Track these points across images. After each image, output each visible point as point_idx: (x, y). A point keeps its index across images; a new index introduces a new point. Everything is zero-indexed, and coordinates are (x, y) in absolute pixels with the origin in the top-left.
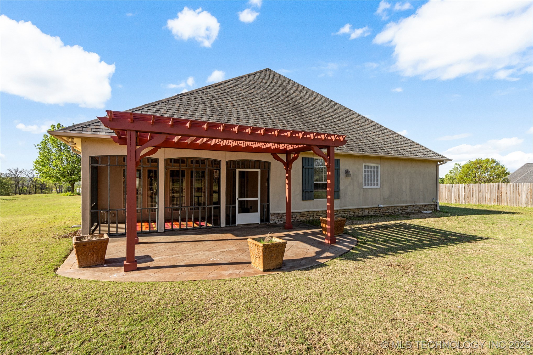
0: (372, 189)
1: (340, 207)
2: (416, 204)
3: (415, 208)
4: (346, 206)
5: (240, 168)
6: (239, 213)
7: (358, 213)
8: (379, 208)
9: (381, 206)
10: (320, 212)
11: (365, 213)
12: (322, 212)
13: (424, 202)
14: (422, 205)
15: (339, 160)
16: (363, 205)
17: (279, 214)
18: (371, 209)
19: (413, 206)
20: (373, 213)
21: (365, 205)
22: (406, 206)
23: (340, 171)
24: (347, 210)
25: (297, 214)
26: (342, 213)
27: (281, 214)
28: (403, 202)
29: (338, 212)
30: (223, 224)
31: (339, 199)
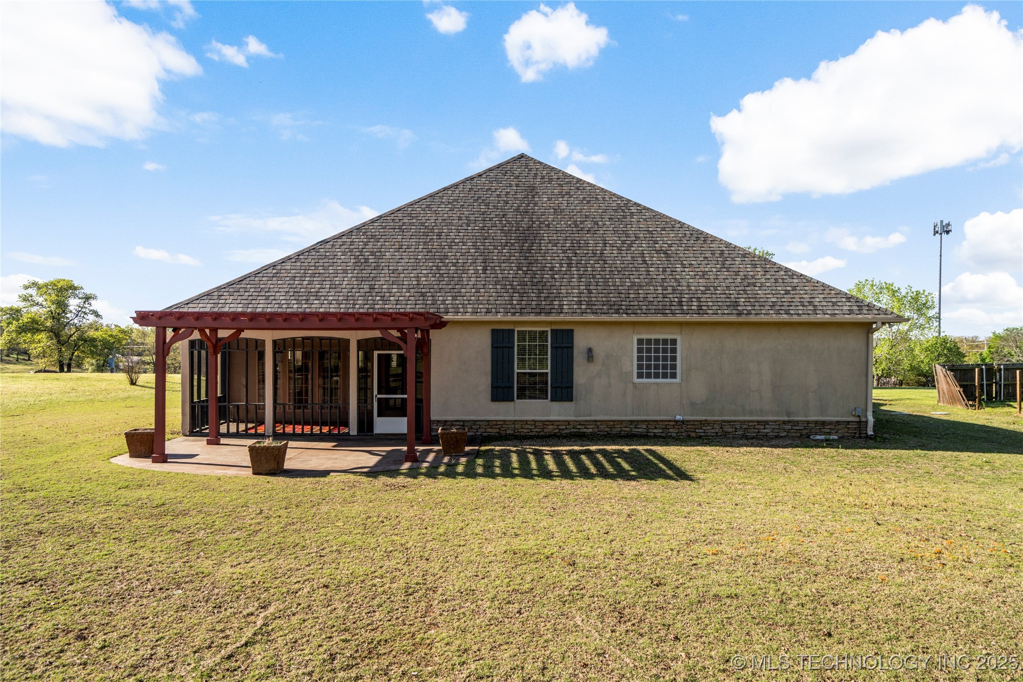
0: (657, 384)
1: (575, 416)
2: (791, 418)
3: (788, 427)
4: (590, 415)
5: (379, 350)
6: (379, 415)
7: (619, 429)
8: (675, 421)
9: (678, 418)
10: (528, 423)
11: (637, 430)
12: (533, 423)
13: (822, 416)
14: (816, 422)
15: (572, 331)
16: (633, 414)
17: (446, 421)
18: (656, 423)
19: (784, 422)
20: (661, 431)
21: (639, 415)
22: (759, 422)
23: (575, 351)
24: (592, 423)
25: (481, 423)
26: (579, 427)
27: (450, 421)
28: (751, 413)
29: (569, 424)
30: (353, 430)
31: (572, 400)
